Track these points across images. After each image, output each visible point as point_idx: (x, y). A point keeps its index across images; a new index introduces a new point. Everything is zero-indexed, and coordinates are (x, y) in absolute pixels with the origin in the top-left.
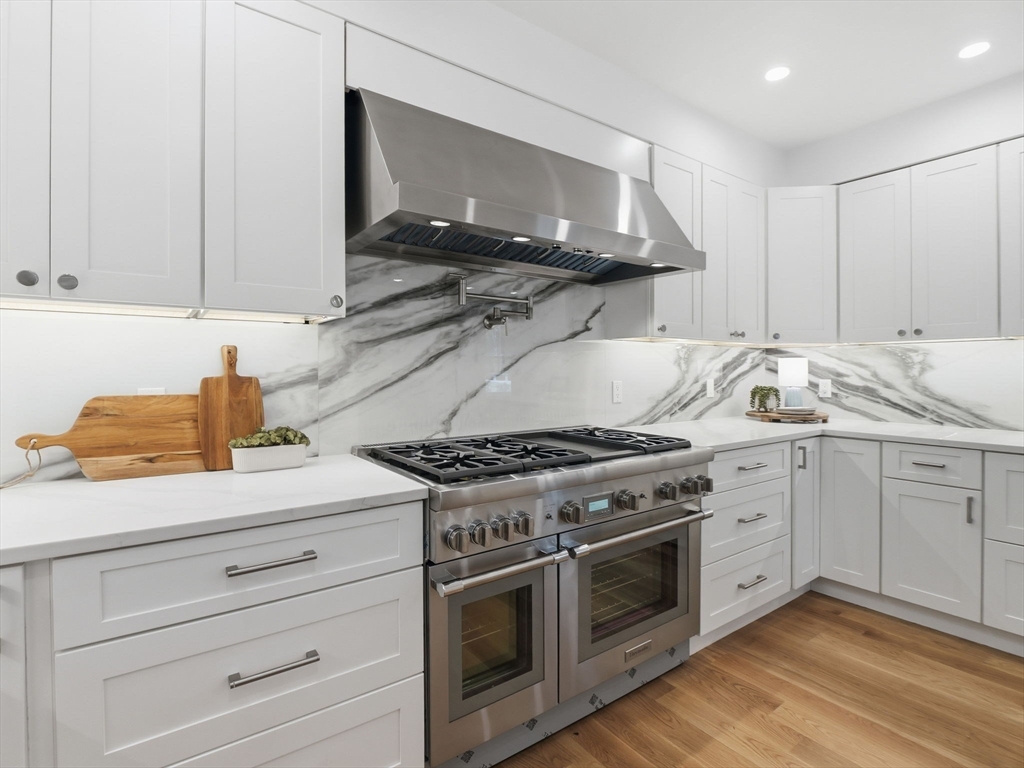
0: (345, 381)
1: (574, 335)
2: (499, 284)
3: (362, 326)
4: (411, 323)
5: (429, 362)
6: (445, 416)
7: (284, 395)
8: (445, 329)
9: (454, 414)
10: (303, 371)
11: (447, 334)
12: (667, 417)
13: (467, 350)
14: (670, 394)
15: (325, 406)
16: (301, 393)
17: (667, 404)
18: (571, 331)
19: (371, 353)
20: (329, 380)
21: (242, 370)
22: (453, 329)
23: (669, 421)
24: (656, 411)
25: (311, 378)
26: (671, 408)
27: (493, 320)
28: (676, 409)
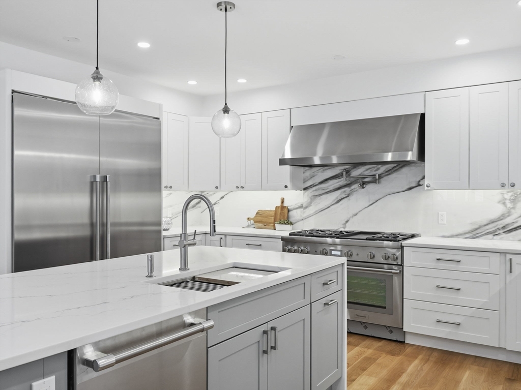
0: (310, 208)
1: (410, 189)
2: (367, 170)
3: (316, 190)
4: (331, 188)
5: (338, 202)
6: (344, 222)
7: (295, 211)
8: (343, 190)
9: (347, 221)
10: (299, 205)
11: (345, 191)
12: (490, 236)
13: (352, 198)
14: (493, 222)
15: (305, 215)
16: (299, 211)
17: (491, 228)
18: (409, 187)
19: (318, 200)
20: (306, 208)
21: (285, 204)
22: (347, 189)
23: (493, 239)
24: (478, 231)
25: (301, 207)
26: (495, 231)
27: (363, 185)
28: (501, 231)
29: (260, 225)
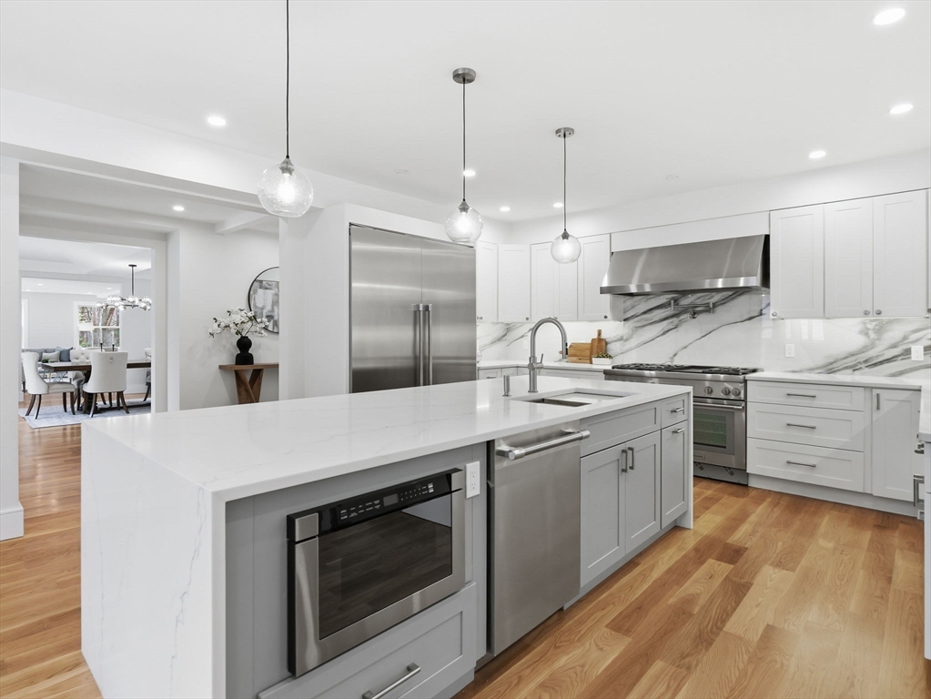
0: (632, 340)
1: (751, 318)
2: (699, 298)
3: (637, 321)
4: (656, 319)
5: (664, 334)
6: (671, 355)
7: (613, 344)
8: (670, 320)
9: (675, 355)
10: (619, 337)
11: (672, 322)
12: (850, 371)
13: (681, 329)
14: (853, 355)
15: (625, 348)
16: (618, 344)
17: (850, 361)
18: (748, 316)
19: (641, 331)
20: (627, 340)
21: (603, 336)
22: (675, 320)
23: (852, 374)
24: (835, 365)
25: (621, 339)
26: (856, 365)
27: (694, 315)
28: (863, 366)
29: (575, 358)
